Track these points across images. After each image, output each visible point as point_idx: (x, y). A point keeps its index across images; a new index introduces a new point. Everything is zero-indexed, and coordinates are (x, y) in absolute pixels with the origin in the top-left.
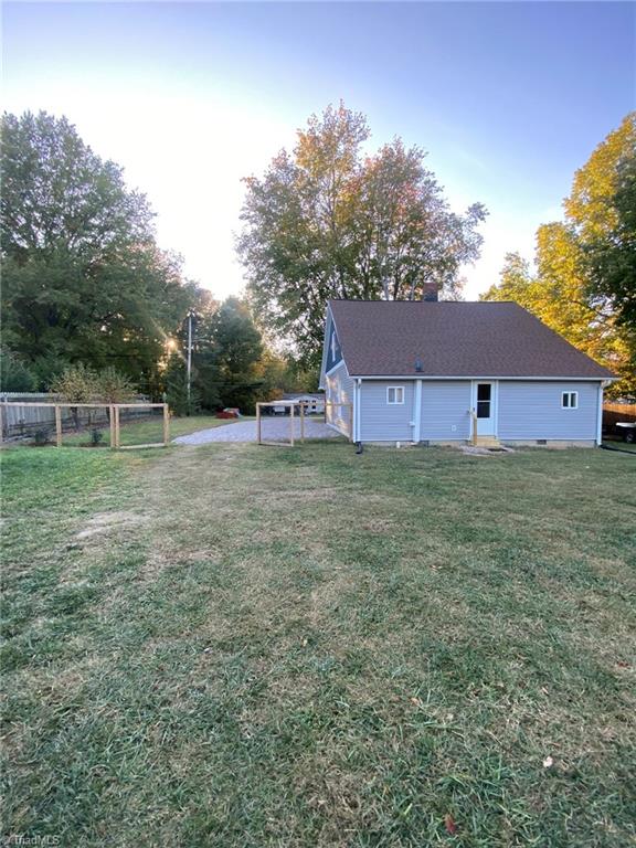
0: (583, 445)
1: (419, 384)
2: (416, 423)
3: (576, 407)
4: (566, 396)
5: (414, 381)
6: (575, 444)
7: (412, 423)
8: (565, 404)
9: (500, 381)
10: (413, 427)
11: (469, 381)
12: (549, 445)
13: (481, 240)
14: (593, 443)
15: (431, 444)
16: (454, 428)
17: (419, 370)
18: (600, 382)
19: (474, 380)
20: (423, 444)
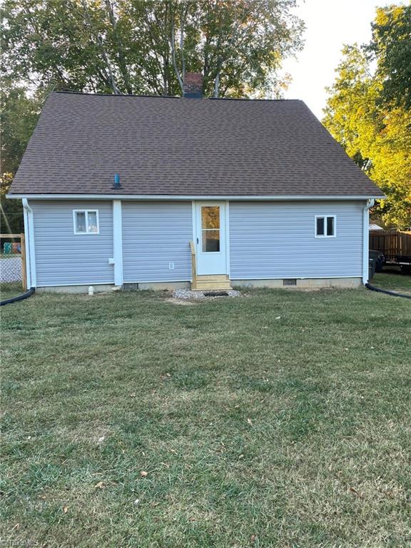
0: (344, 285)
1: (117, 207)
2: (117, 259)
3: (335, 235)
4: (320, 222)
5: (110, 202)
6: (335, 284)
7: (111, 261)
8: (320, 232)
9: (232, 202)
10: (113, 265)
11: (189, 202)
12: (300, 285)
13: (302, 25)
14: (359, 281)
15: (141, 288)
16: (172, 266)
17: (117, 187)
18: (365, 201)
19: (196, 201)
20: (129, 289)
